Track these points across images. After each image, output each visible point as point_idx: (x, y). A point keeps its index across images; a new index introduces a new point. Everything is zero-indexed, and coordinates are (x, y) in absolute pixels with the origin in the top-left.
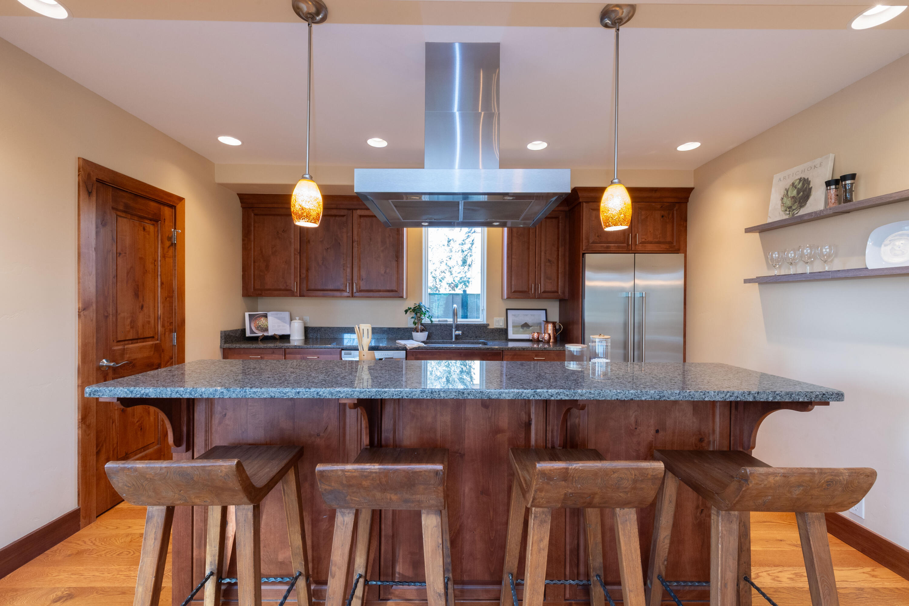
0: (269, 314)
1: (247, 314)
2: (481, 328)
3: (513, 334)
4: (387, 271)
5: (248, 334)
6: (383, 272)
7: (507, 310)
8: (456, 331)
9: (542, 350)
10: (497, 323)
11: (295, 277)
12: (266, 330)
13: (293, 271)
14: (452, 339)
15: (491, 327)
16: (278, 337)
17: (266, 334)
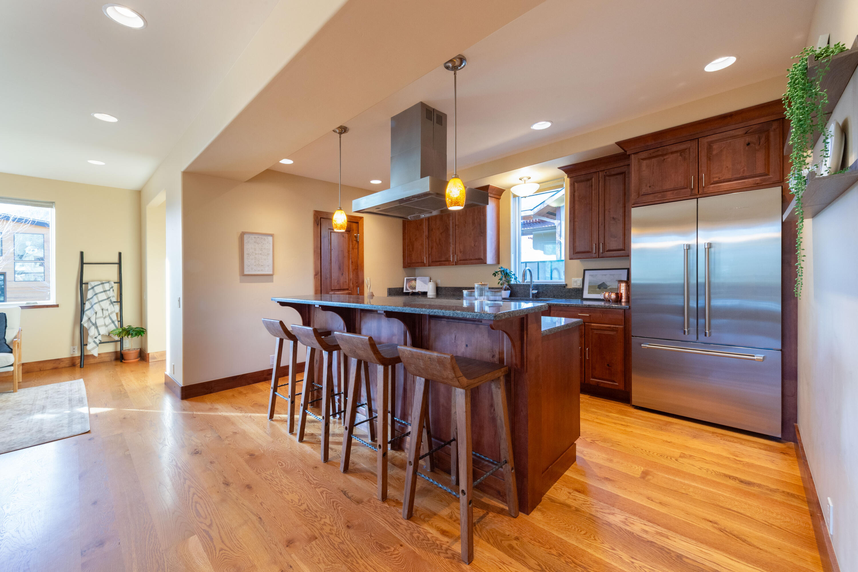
0: (417, 278)
1: (405, 279)
2: (558, 288)
3: (589, 293)
4: (476, 245)
5: (405, 291)
6: (473, 245)
7: (585, 270)
8: (533, 290)
9: (586, 307)
10: (575, 283)
11: (426, 254)
12: (415, 288)
13: (425, 250)
14: (530, 297)
15: (569, 287)
16: (420, 293)
17: (414, 291)
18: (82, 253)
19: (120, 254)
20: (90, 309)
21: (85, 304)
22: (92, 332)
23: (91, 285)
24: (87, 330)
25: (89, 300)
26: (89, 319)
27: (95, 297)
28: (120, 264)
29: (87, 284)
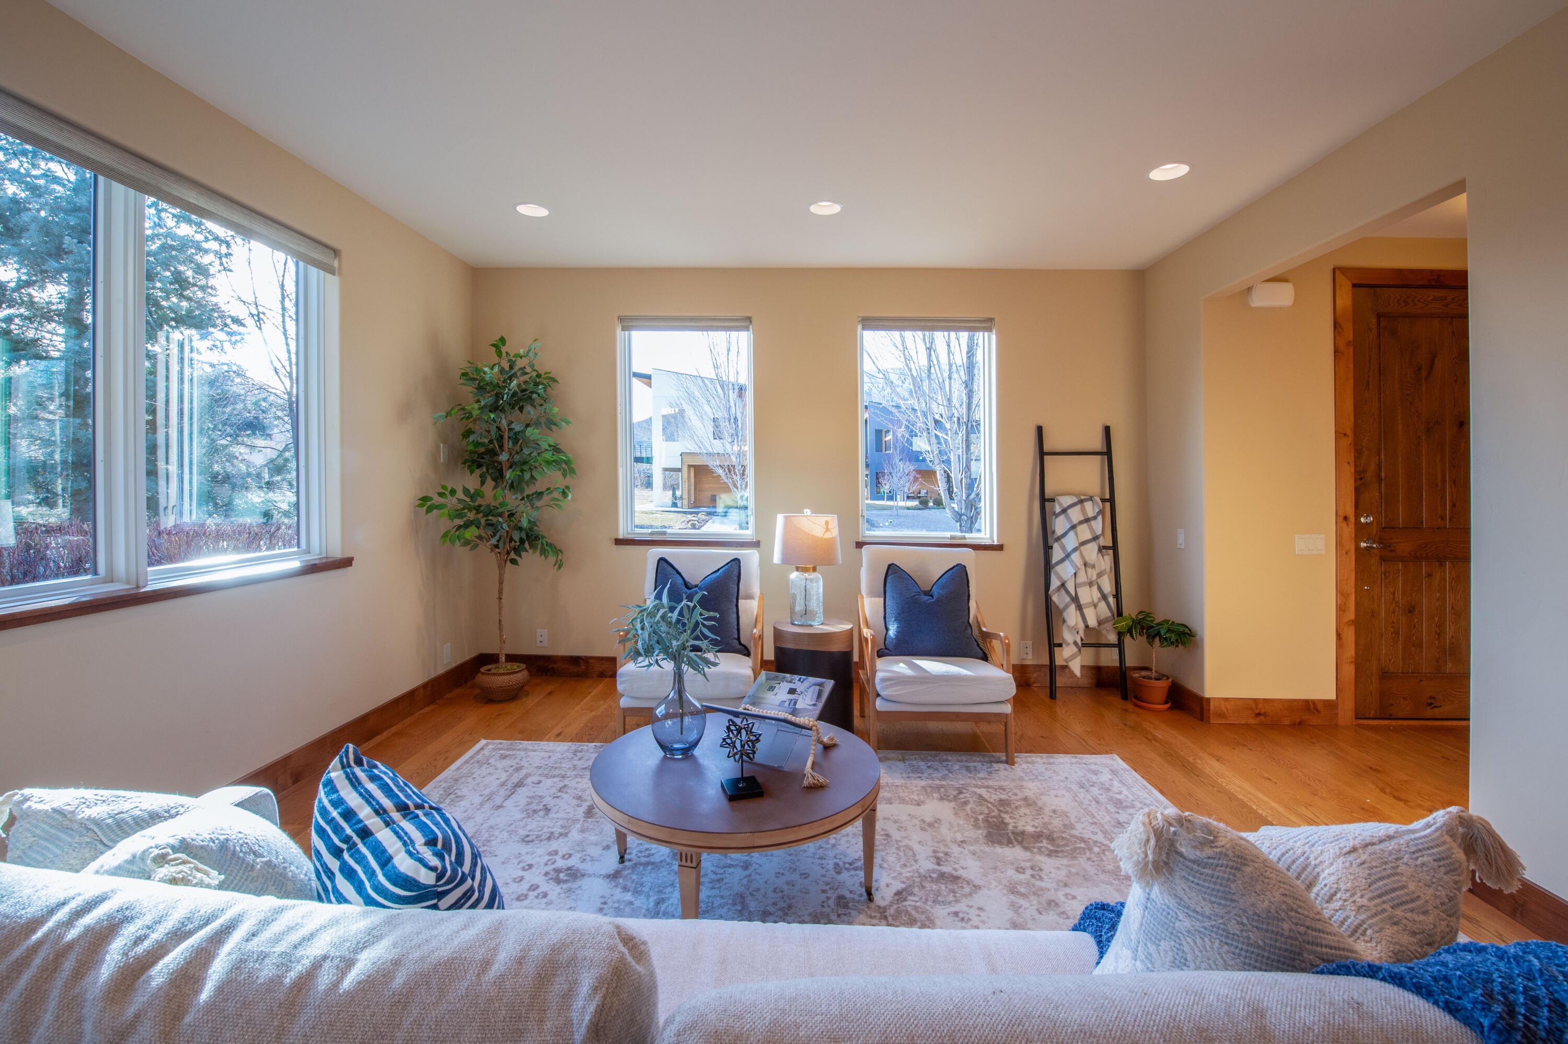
18: (1040, 430)
19: (1107, 430)
20: (1062, 561)
21: (1051, 547)
22: (1072, 616)
23: (1060, 505)
24: (1060, 612)
25: (1058, 539)
26: (1063, 585)
27: (1072, 533)
28: (1108, 453)
29: (1053, 500)
